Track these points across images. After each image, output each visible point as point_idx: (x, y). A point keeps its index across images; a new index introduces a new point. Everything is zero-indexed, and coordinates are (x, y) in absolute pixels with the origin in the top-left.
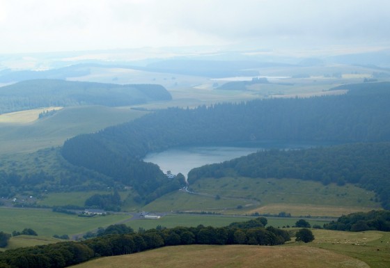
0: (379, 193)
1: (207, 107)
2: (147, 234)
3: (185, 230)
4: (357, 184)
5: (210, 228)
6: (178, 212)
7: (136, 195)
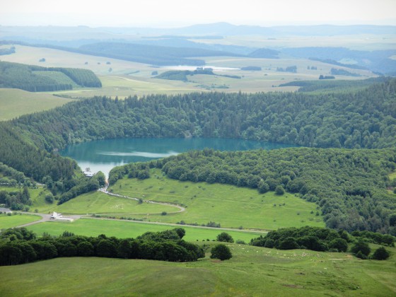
0: (321, 206)
1: (138, 98)
2: (38, 243)
3: (83, 240)
4: (298, 194)
5: (113, 239)
6: (94, 216)
7: (49, 193)
